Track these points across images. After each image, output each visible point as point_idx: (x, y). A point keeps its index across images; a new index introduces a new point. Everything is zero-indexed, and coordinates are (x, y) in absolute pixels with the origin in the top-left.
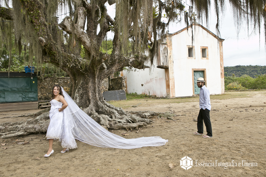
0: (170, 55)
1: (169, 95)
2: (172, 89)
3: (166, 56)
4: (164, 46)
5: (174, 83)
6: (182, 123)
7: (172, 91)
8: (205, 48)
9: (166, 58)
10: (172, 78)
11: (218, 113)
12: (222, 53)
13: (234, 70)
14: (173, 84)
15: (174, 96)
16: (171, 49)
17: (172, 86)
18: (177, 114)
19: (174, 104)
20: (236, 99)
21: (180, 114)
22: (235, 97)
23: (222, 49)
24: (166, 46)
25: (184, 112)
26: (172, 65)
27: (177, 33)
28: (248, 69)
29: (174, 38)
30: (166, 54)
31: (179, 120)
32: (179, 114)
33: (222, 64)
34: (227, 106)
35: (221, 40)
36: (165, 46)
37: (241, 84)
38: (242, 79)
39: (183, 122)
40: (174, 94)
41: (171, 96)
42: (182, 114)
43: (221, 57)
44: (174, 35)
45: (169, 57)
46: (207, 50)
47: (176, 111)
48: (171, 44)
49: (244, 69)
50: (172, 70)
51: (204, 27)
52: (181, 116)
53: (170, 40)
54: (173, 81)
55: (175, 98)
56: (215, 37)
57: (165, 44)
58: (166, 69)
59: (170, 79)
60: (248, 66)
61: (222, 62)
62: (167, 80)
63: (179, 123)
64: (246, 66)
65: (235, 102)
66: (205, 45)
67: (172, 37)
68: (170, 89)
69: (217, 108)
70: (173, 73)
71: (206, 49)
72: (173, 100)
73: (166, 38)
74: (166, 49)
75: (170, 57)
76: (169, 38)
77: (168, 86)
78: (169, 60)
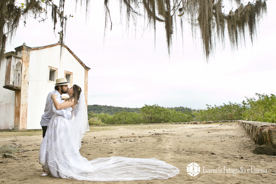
0: (25, 73)
1: (17, 126)
2: (23, 118)
3: (19, 75)
4: (17, 61)
5: (27, 110)
6: (32, 163)
7: (22, 121)
8: (69, 73)
9: (19, 77)
10: (24, 104)
11: (87, 145)
12: (87, 83)
13: (92, 109)
14: (25, 111)
15: (25, 128)
16: (28, 66)
17: (23, 115)
18: (26, 149)
19: (23, 136)
20: (101, 131)
21: (31, 148)
22: (99, 130)
23: (87, 78)
24: (21, 61)
25: (36, 146)
26: (26, 86)
27: (37, 49)
28: (104, 109)
29: (33, 53)
30: (19, 72)
31: (26, 158)
32: (28, 149)
33: (86, 94)
34: (95, 138)
35: (87, 69)
36: (19, 61)
37: (101, 119)
38: (101, 115)
39: (34, 160)
40: (25, 125)
41: (21, 127)
42: (33, 149)
43: (86, 87)
44: (34, 50)
45: (23, 76)
46: (71, 76)
47: (24, 144)
48: (28, 60)
49: (100, 109)
50: (26, 94)
51: (70, 51)
52: (31, 152)
53: (27, 55)
54: (26, 108)
55: (26, 131)
56: (81, 64)
57: (20, 58)
58: (17, 91)
59: (21, 105)
60: (103, 106)
61: (86, 92)
62: (17, 106)
63: (27, 163)
64: (102, 105)
65: (102, 134)
66: (70, 70)
67: (31, 51)
68: (20, 119)
69: (84, 140)
70: (26, 97)
71: (71, 74)
72: (23, 133)
73: (22, 52)
74: (19, 65)
75: (25, 76)
76: (26, 52)
77: (17, 114)
78: (23, 79)
